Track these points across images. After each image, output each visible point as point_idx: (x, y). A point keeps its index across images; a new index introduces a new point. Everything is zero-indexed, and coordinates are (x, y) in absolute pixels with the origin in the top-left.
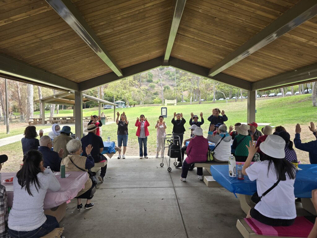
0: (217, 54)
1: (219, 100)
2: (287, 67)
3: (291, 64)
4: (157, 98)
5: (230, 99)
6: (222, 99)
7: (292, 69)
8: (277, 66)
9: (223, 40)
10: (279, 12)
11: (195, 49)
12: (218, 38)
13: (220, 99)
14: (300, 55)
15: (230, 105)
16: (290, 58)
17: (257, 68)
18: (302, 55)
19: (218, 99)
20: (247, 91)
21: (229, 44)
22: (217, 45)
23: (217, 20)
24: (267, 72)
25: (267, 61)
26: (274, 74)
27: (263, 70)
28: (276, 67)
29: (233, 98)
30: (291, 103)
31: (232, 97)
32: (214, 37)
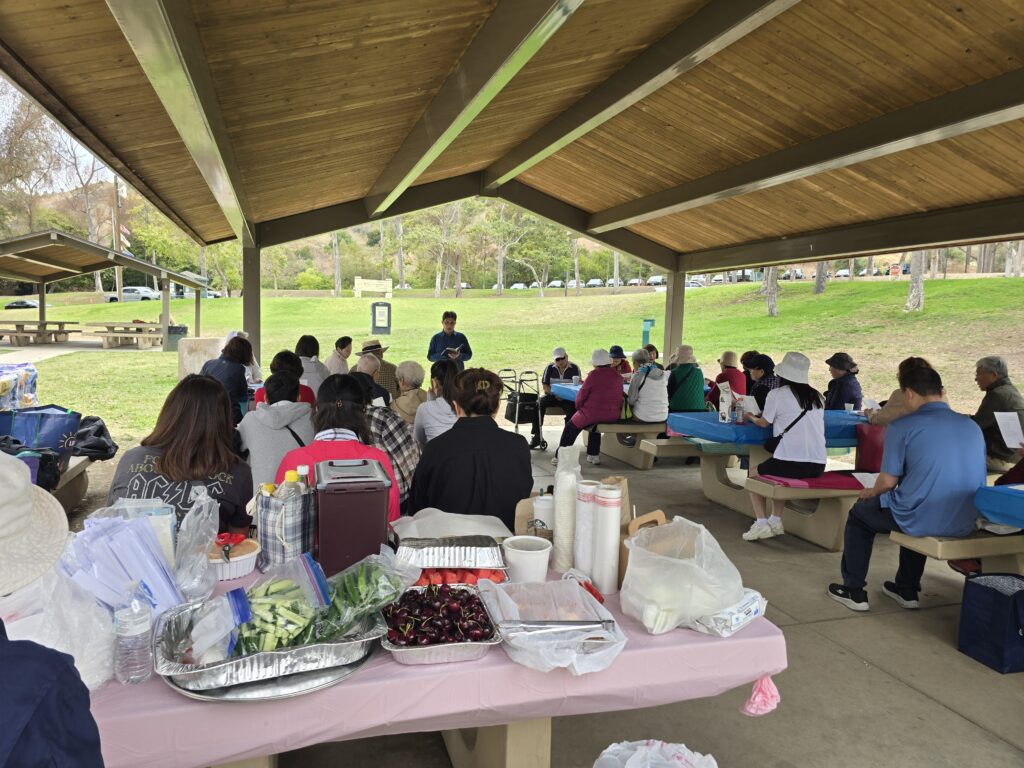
0: (631, 186)
1: (512, 288)
2: (770, 230)
3: (780, 225)
4: (309, 270)
5: (544, 285)
6: (520, 286)
7: (778, 234)
8: (751, 226)
9: (661, 163)
10: (791, 140)
11: (582, 168)
12: (653, 159)
13: (516, 286)
14: (802, 211)
15: (555, 305)
16: (782, 214)
17: (705, 225)
18: (806, 211)
19: (509, 284)
20: (667, 271)
21: (671, 173)
22: (643, 170)
23: (670, 129)
24: (725, 234)
25: (734, 213)
26: (738, 240)
27: (717, 230)
28: (746, 228)
29: (553, 283)
30: (713, 305)
31: (549, 281)
32: (646, 155)
